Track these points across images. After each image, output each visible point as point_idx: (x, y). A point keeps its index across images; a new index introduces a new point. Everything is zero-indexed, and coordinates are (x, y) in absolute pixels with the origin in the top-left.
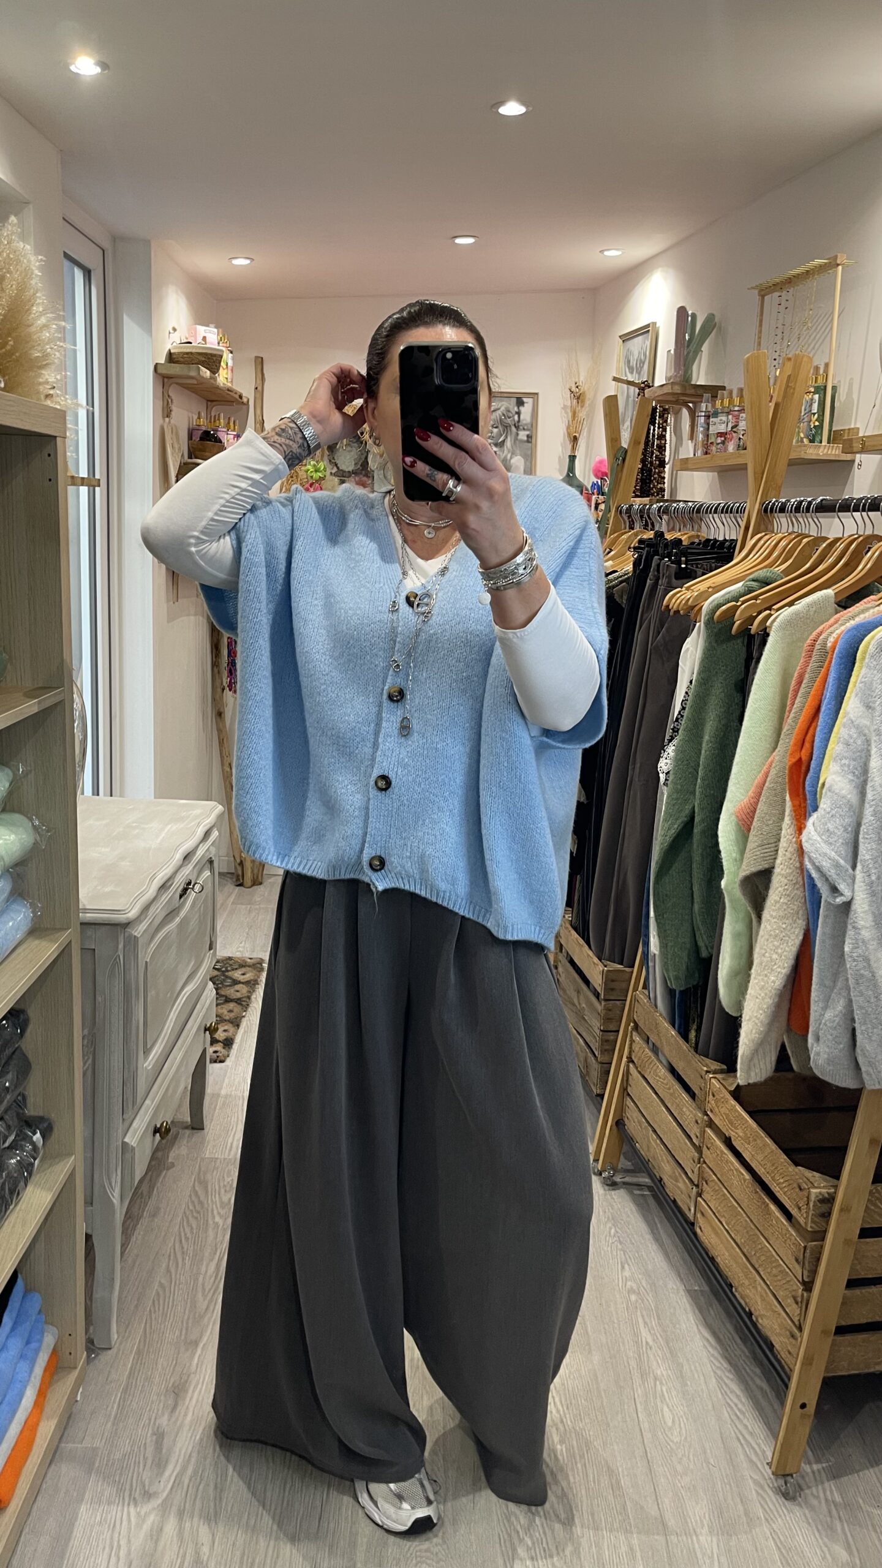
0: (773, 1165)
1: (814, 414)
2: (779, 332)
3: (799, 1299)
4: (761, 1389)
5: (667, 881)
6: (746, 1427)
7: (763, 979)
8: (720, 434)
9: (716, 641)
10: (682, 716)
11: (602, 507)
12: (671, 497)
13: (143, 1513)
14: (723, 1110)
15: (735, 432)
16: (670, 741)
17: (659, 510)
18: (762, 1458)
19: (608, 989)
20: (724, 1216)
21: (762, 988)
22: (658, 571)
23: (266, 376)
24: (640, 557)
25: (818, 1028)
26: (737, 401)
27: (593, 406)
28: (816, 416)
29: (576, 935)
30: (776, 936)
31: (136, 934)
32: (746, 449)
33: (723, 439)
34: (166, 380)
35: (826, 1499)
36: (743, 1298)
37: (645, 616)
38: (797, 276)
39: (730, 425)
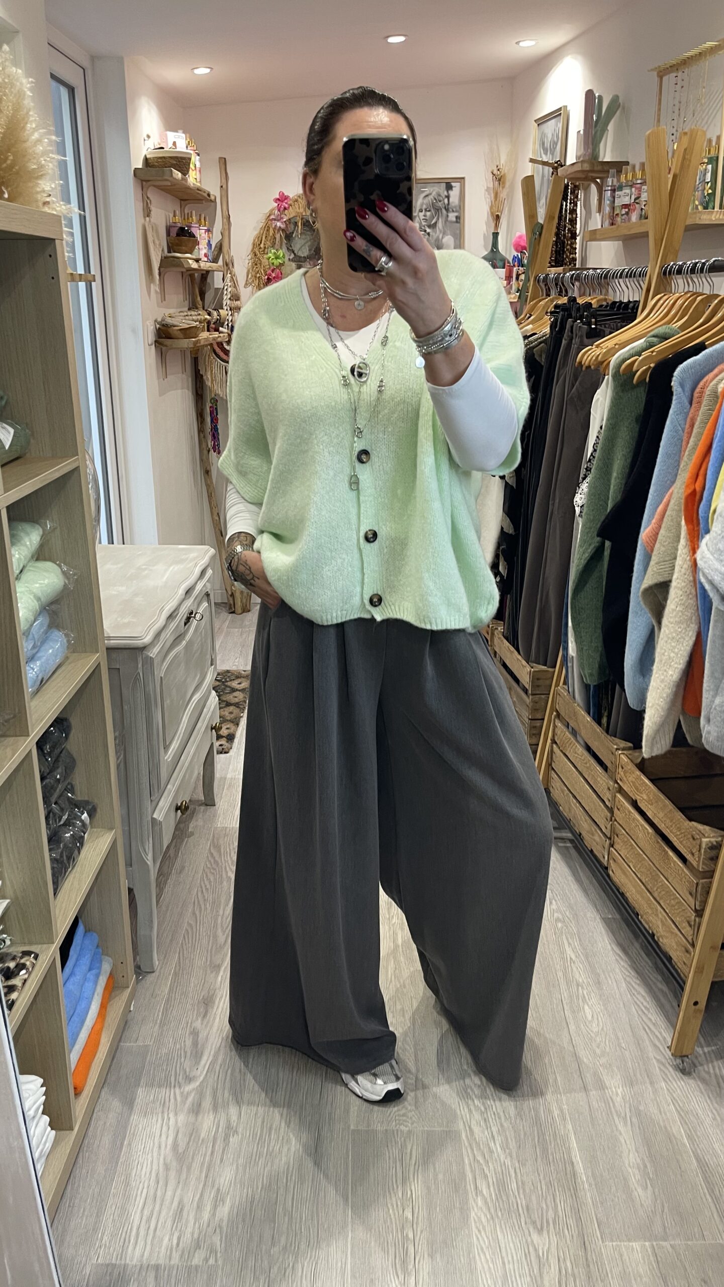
0: (671, 821)
1: (707, 184)
2: (676, 109)
3: (692, 923)
4: (662, 991)
5: (582, 596)
6: (650, 1020)
7: (663, 674)
8: (624, 206)
9: (623, 391)
10: (594, 457)
11: (522, 277)
12: (582, 265)
13: (185, 1092)
14: (630, 779)
15: (637, 203)
16: (584, 479)
17: (572, 278)
18: (663, 1043)
19: (535, 686)
20: (632, 862)
21: (662, 681)
22: (572, 332)
23: (229, 175)
24: (556, 320)
25: (709, 713)
26: (639, 174)
27: (512, 187)
28: (708, 187)
29: (508, 644)
30: (673, 638)
31: (151, 655)
32: (647, 218)
33: (627, 210)
34: (144, 183)
35: (716, 1075)
36: (648, 924)
37: (561, 372)
38: (691, 58)
39: (633, 197)
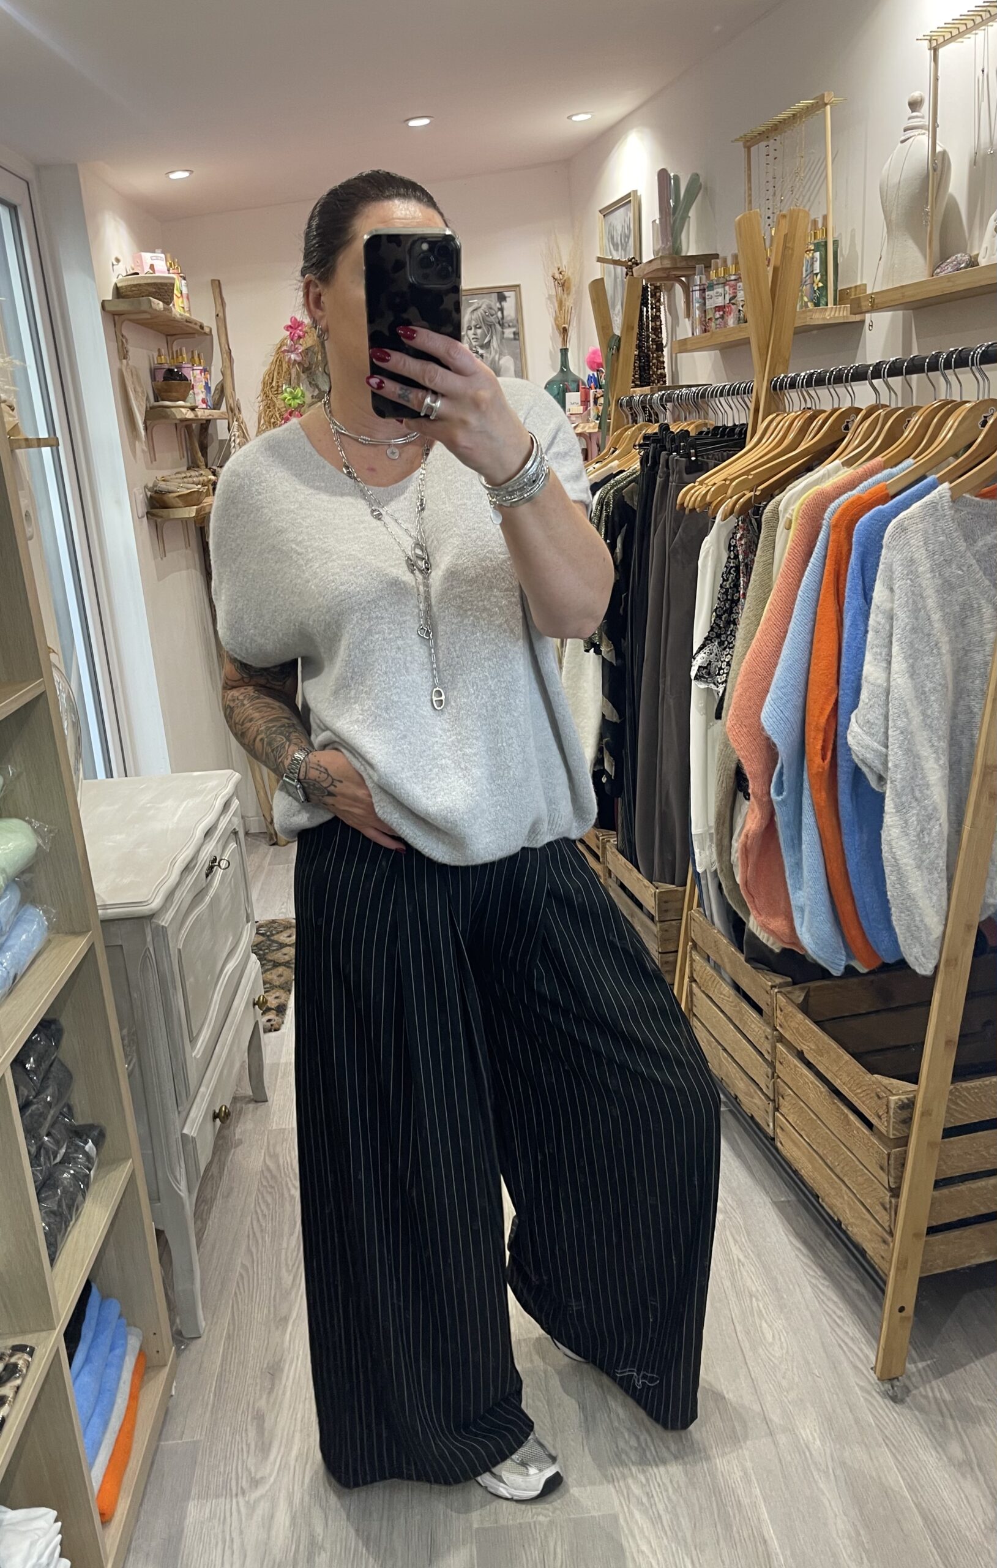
0: (848, 1075)
1: (817, 274)
2: (770, 185)
3: (888, 1206)
4: (857, 1292)
6: (847, 1333)
8: (718, 308)
11: (601, 401)
12: (673, 382)
13: (252, 1502)
14: (793, 1024)
15: (733, 304)
17: (661, 399)
18: (865, 1362)
19: (662, 911)
20: (803, 1130)
22: (667, 466)
23: (226, 300)
24: (646, 456)
26: (733, 269)
27: (579, 292)
28: (819, 276)
29: (624, 860)
31: (163, 924)
32: (746, 322)
33: (721, 313)
34: (116, 317)
35: (935, 1398)
36: (831, 1209)
37: (659, 517)
38: (783, 122)
39: (728, 297)
